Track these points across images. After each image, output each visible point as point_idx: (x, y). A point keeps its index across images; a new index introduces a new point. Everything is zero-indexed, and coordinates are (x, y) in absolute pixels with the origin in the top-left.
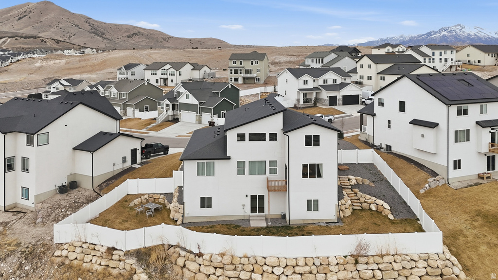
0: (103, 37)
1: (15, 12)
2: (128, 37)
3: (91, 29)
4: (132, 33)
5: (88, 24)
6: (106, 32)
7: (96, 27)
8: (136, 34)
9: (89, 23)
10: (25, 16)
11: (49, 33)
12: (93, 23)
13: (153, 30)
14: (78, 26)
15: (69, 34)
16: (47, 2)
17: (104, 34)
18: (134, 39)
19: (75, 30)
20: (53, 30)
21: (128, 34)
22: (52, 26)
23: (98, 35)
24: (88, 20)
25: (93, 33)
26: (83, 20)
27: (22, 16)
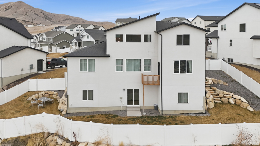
0: (50, 20)
1: (4, 7)
2: (64, 20)
3: (44, 16)
4: (66, 19)
5: (42, 14)
6: (52, 18)
7: (47, 15)
8: (68, 19)
9: (43, 13)
10: (9, 9)
11: (21, 18)
12: (45, 13)
13: (77, 17)
14: (37, 15)
15: (32, 19)
16: (21, 2)
17: (51, 19)
18: (67, 21)
19: (35, 16)
20: (24, 16)
21: (63, 19)
22: (23, 14)
23: (48, 19)
24: (42, 12)
25: (45, 18)
26: (40, 11)
27: (7, 9)
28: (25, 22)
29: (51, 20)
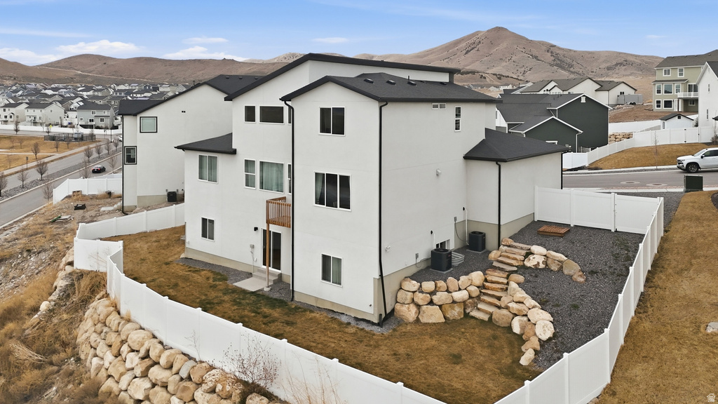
0: (569, 71)
1: (463, 45)
2: (609, 68)
3: (554, 60)
4: (614, 63)
5: (549, 54)
6: (574, 63)
7: (561, 57)
8: (621, 64)
9: (552, 52)
10: (473, 48)
11: (499, 68)
12: (558, 52)
13: (653, 57)
14: (536, 57)
15: (523, 69)
16: (499, 28)
17: (572, 66)
18: (617, 71)
19: (533, 62)
20: (504, 64)
21: (608, 64)
22: (504, 58)
23: (563, 68)
24: (550, 48)
25: (557, 65)
26: (544, 48)
27: (470, 48)
28: (500, 78)
29: (572, 69)
